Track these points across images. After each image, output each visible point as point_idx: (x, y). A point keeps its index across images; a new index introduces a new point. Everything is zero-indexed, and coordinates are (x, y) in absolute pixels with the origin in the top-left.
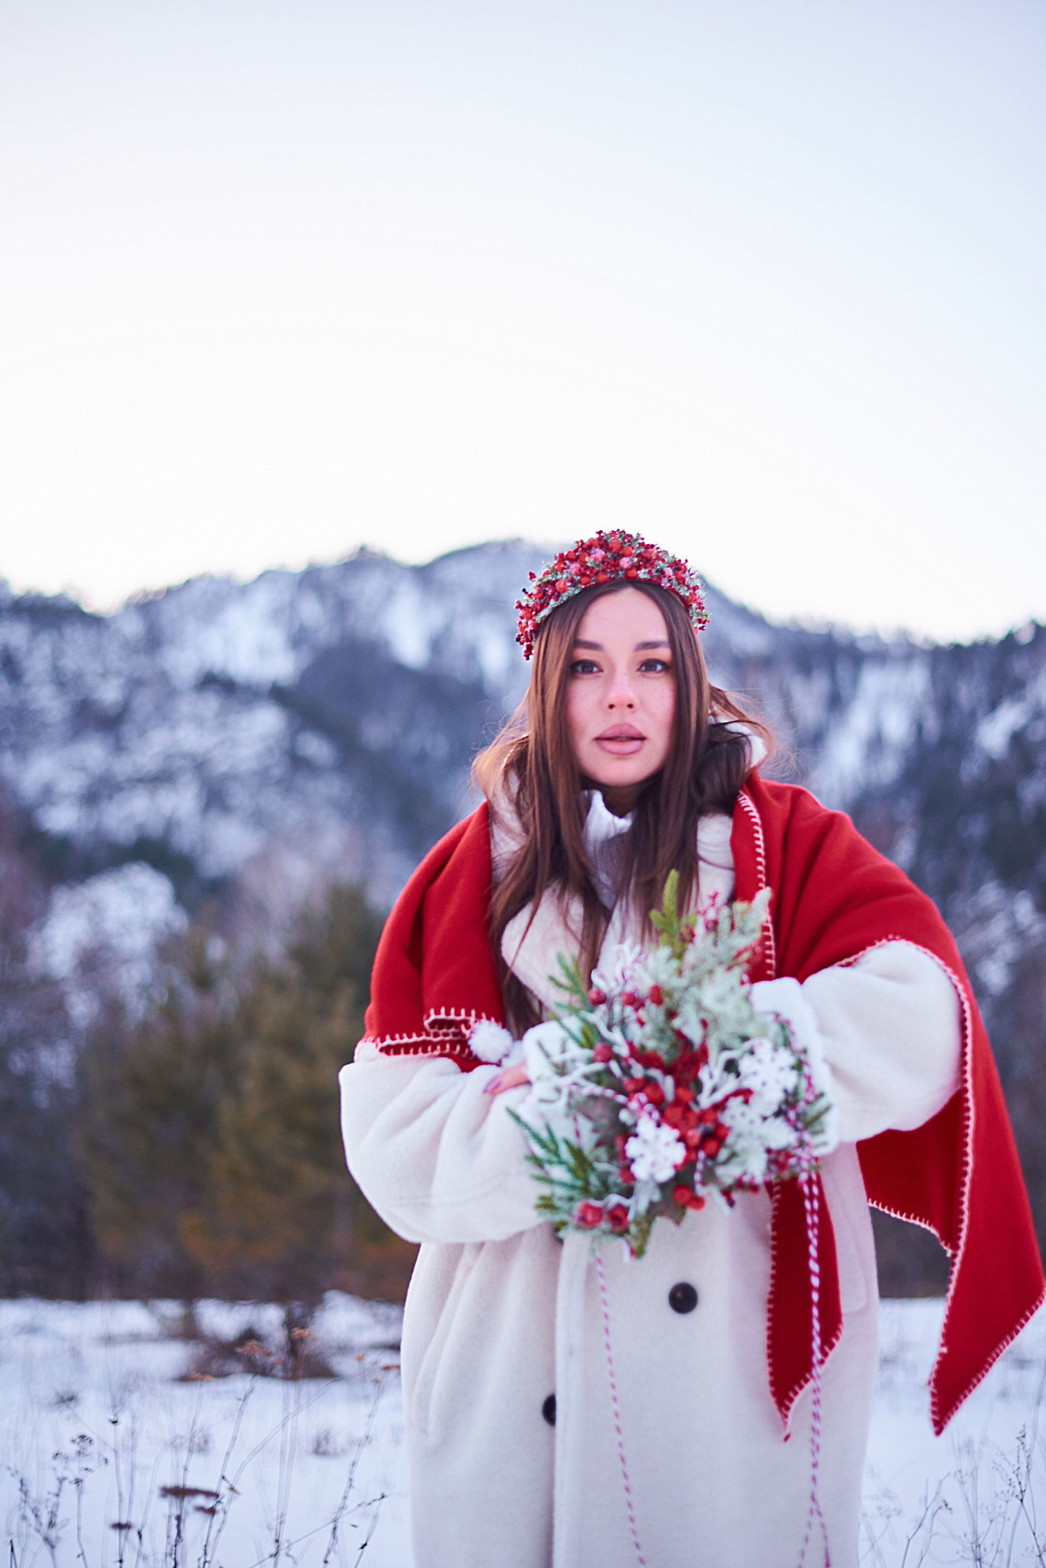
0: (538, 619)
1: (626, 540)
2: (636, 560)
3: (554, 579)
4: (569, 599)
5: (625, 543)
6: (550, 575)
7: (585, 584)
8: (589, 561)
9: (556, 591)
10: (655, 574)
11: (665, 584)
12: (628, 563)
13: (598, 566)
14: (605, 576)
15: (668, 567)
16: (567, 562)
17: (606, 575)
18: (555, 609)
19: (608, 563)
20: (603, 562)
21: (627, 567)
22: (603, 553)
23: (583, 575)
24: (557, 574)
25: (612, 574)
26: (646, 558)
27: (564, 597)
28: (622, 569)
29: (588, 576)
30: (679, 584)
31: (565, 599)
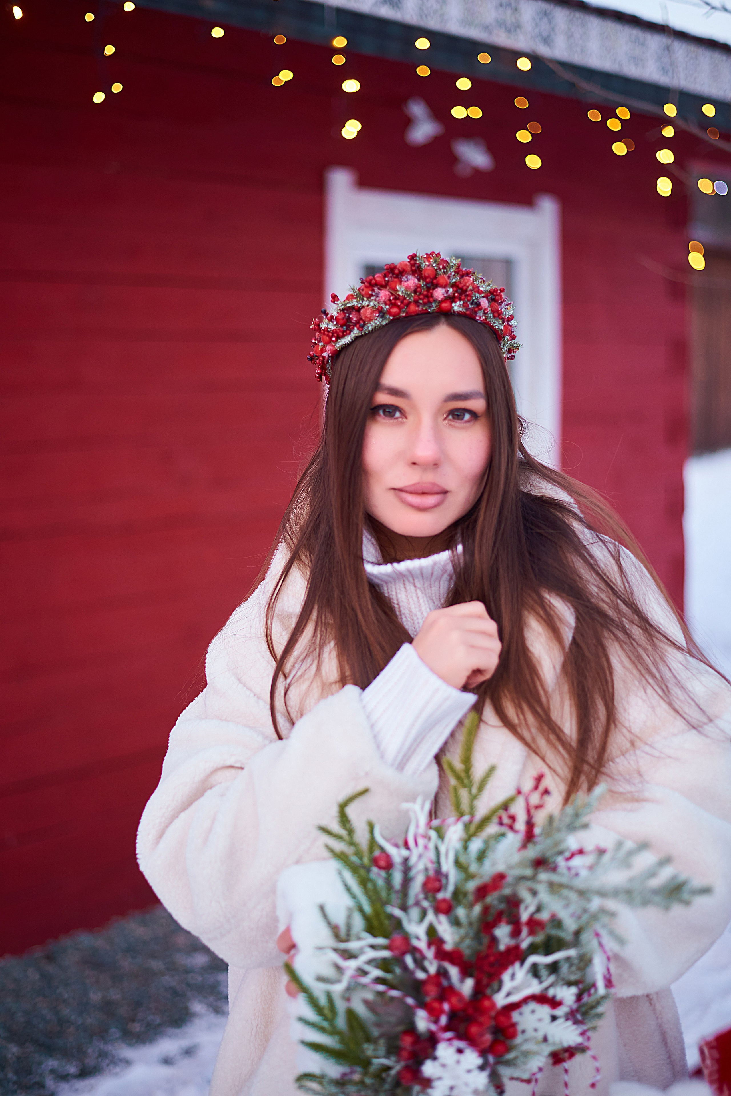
0: (338, 346)
1: (441, 267)
2: (451, 290)
3: (359, 305)
4: (375, 329)
5: (440, 270)
6: (355, 300)
7: (393, 316)
8: (400, 289)
9: (361, 319)
10: (470, 306)
11: (480, 317)
12: (443, 294)
13: (409, 295)
14: (417, 308)
15: (483, 297)
16: (376, 289)
17: (418, 306)
18: (357, 338)
19: (421, 294)
20: (415, 292)
21: (442, 299)
22: (416, 281)
23: (393, 305)
24: (363, 300)
25: (424, 307)
26: (462, 289)
27: (370, 327)
28: (435, 301)
29: (398, 307)
30: (494, 316)
31: (370, 328)
